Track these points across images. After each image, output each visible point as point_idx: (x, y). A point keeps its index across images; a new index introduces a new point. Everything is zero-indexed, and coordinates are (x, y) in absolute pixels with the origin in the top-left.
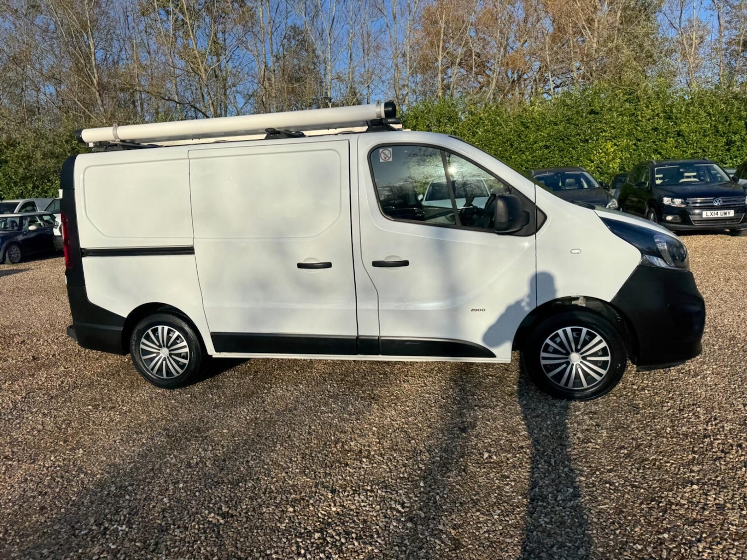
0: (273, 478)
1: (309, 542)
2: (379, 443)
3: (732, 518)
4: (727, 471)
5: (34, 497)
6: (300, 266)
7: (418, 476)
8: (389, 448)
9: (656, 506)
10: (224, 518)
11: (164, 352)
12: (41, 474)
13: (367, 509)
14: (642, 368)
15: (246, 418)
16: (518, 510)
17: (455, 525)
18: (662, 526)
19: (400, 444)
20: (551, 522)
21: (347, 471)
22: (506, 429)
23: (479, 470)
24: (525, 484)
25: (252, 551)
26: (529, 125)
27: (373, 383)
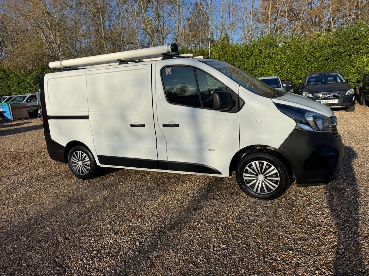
0: (96, 224)
1: (90, 255)
2: (152, 212)
3: (300, 272)
4: (317, 246)
5: (3, 222)
6: (132, 126)
7: (158, 230)
8: (155, 215)
9: (263, 259)
10: (64, 240)
11: (80, 163)
12: (12, 212)
13: (125, 243)
14: (300, 185)
15: (104, 195)
16: (192, 252)
17: (158, 256)
18: (258, 270)
19: (161, 214)
20: (203, 261)
21: (129, 225)
22: (216, 211)
23: (188, 230)
24: (205, 240)
25: (65, 256)
26: (316, 47)
27: (170, 183)
